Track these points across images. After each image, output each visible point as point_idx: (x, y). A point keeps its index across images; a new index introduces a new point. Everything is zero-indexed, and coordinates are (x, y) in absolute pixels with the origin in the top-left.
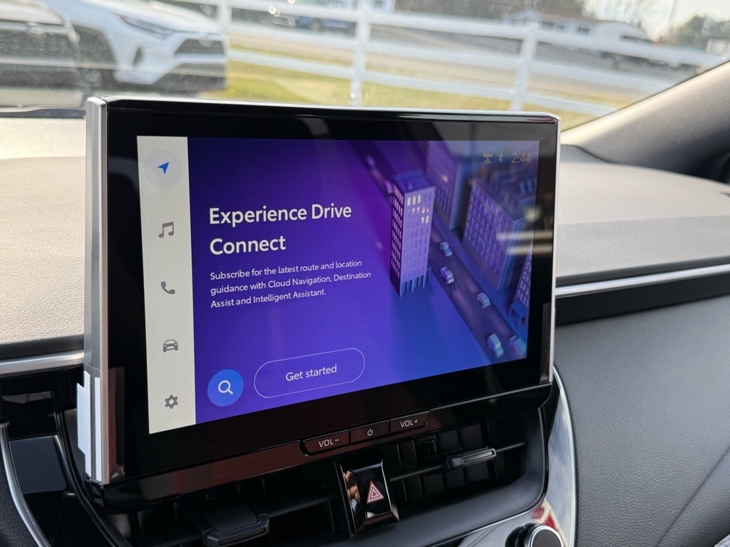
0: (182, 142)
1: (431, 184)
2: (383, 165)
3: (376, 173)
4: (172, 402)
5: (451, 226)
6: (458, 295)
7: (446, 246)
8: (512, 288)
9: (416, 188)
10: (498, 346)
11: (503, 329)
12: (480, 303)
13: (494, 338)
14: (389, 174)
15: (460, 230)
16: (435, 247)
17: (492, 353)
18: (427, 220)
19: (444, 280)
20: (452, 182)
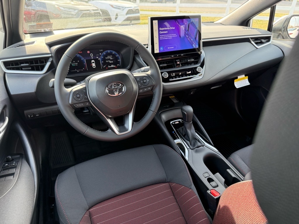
0: (157, 21)
1: (184, 24)
2: (178, 22)
3: (177, 23)
4: (157, 50)
5: (187, 30)
6: (188, 39)
7: (186, 32)
8: (196, 38)
9: (182, 25)
10: (194, 46)
11: (194, 44)
12: (191, 40)
13: (193, 45)
14: (179, 23)
15: (188, 30)
16: (185, 32)
17: (193, 47)
18: (184, 29)
19: (186, 37)
20: (187, 24)
